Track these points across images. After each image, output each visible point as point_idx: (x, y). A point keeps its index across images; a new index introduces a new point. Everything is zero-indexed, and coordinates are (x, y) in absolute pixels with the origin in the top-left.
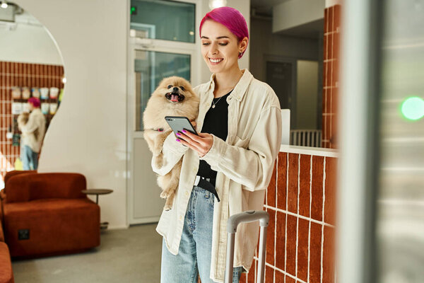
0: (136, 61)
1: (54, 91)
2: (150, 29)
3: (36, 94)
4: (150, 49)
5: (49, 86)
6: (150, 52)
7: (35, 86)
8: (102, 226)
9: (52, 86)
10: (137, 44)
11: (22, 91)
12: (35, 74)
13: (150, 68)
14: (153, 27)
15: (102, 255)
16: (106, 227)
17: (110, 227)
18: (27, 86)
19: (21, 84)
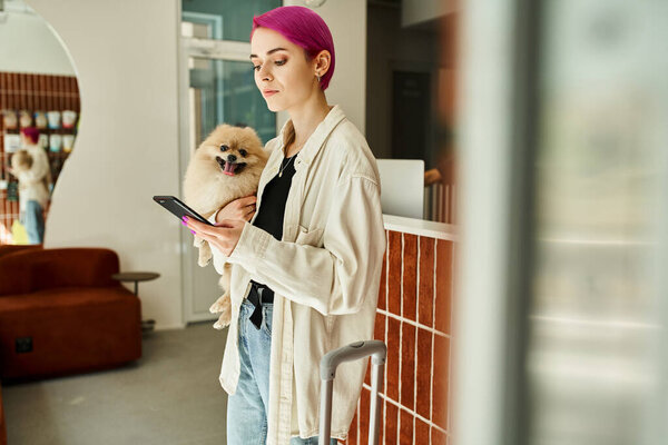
0: (192, 72)
1: (68, 117)
2: (214, 22)
3: (40, 122)
4: (214, 56)
5: (60, 108)
6: (214, 60)
7: (40, 108)
8: (147, 326)
9: (65, 109)
10: (193, 48)
11: (18, 117)
12: (39, 89)
13: (216, 80)
14: (219, 19)
15: (146, 372)
16: (152, 328)
17: (158, 327)
18: (27, 108)
19: (17, 106)
